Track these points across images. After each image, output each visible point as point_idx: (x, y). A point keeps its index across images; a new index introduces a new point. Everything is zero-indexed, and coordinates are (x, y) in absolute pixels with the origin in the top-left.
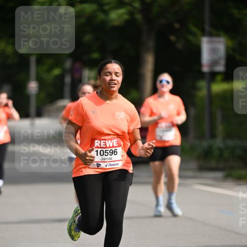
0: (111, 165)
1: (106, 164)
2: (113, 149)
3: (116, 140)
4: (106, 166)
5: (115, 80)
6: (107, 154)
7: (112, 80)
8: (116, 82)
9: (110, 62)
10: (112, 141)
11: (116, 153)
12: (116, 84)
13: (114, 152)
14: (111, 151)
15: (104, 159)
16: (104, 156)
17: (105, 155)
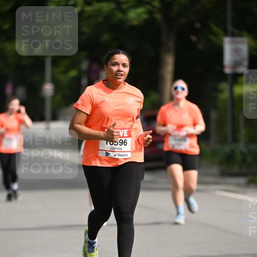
0: (120, 155)
1: (115, 153)
2: (123, 139)
3: (127, 130)
4: (115, 156)
5: (122, 71)
6: (116, 143)
7: (119, 71)
8: (123, 73)
9: (118, 53)
10: (123, 131)
11: (125, 144)
12: (122, 75)
13: (124, 142)
14: (121, 141)
15: (114, 149)
16: (113, 146)
17: (115, 145)
